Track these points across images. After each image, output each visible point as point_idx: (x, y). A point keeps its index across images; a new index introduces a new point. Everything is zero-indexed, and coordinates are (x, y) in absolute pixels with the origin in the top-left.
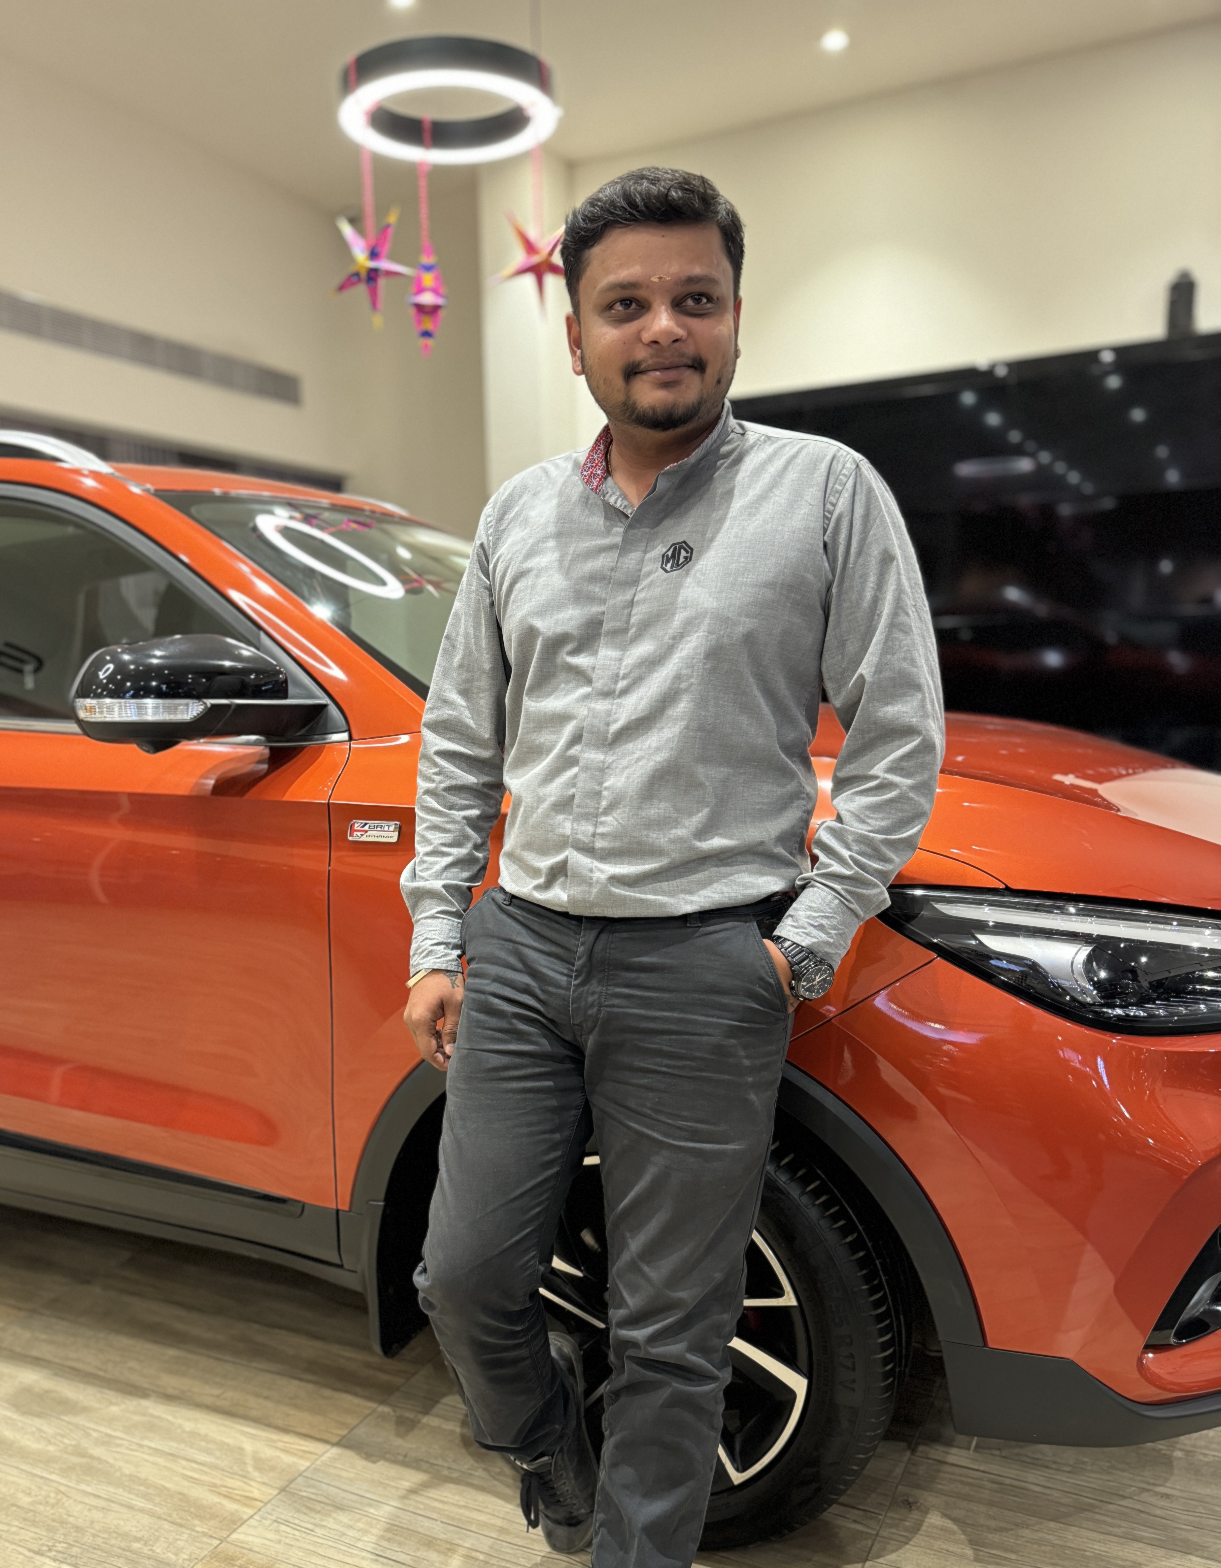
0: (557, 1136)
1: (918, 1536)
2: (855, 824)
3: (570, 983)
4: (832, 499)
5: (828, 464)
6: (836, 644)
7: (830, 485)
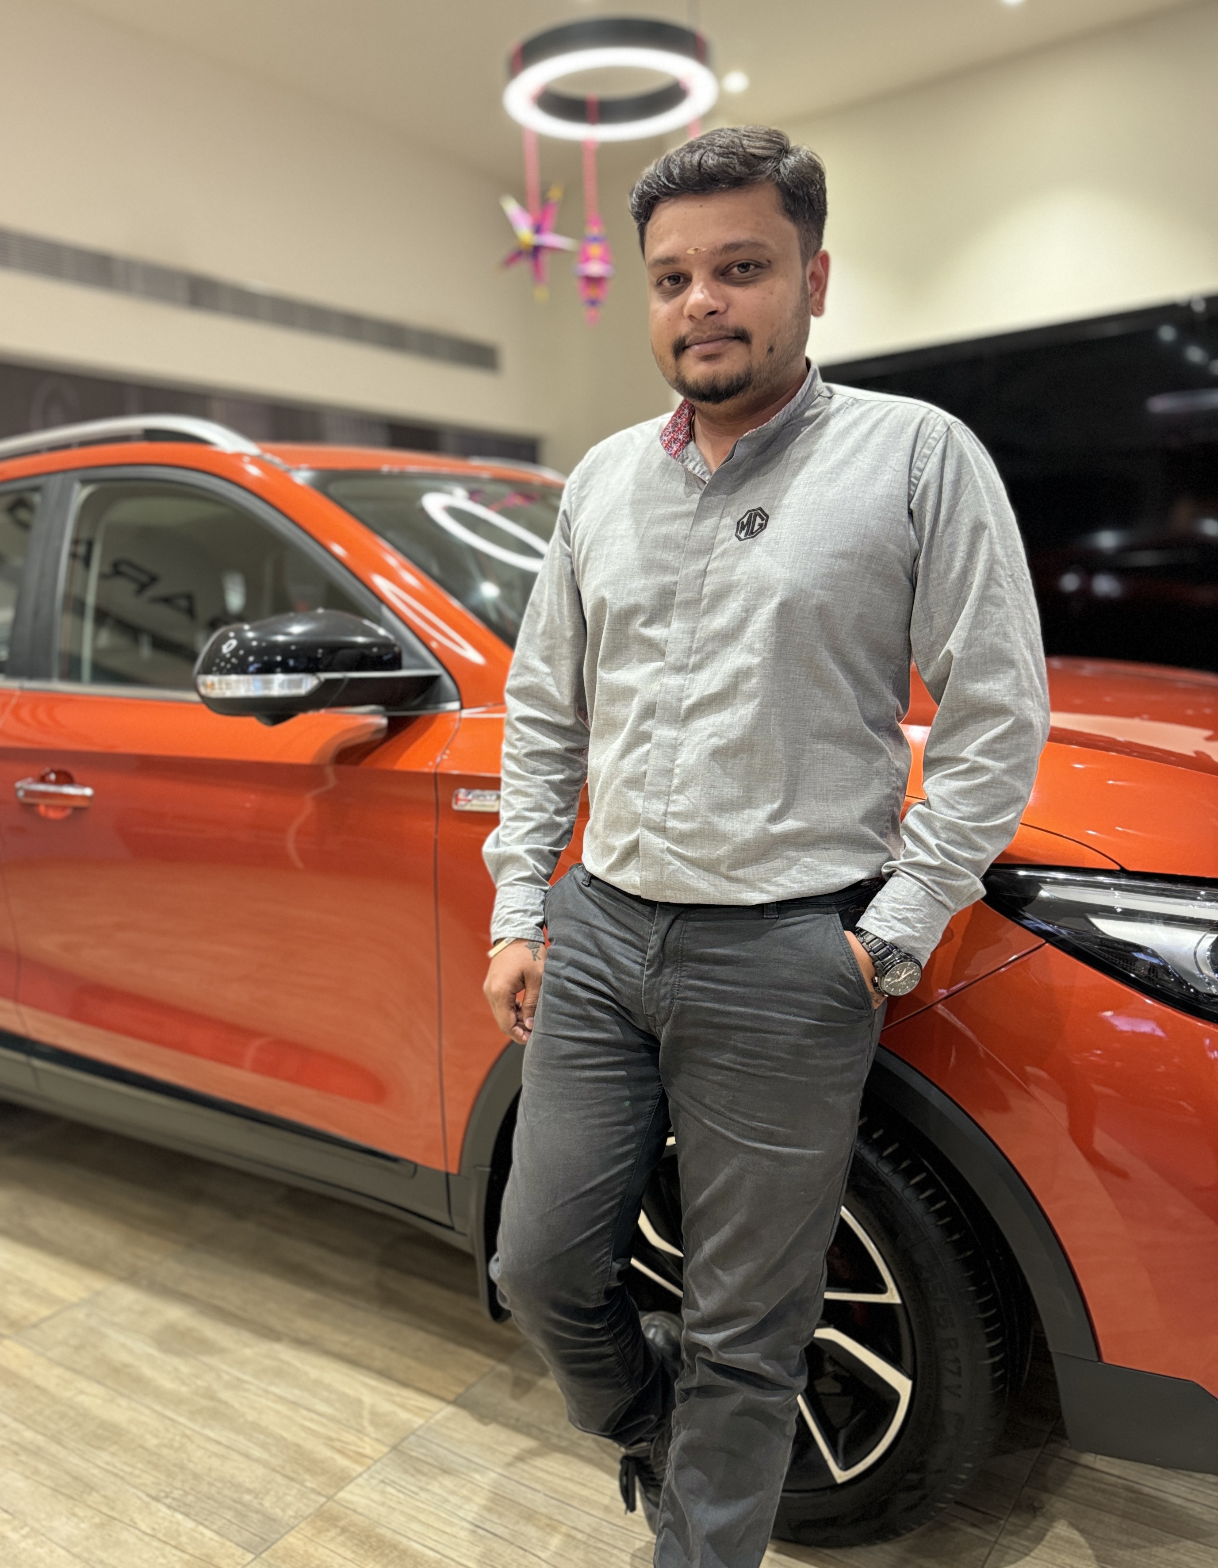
0: (631, 1128)
1: (1040, 1547)
2: (945, 810)
3: (642, 972)
4: (920, 464)
5: (916, 427)
6: (923, 616)
7: (918, 449)
